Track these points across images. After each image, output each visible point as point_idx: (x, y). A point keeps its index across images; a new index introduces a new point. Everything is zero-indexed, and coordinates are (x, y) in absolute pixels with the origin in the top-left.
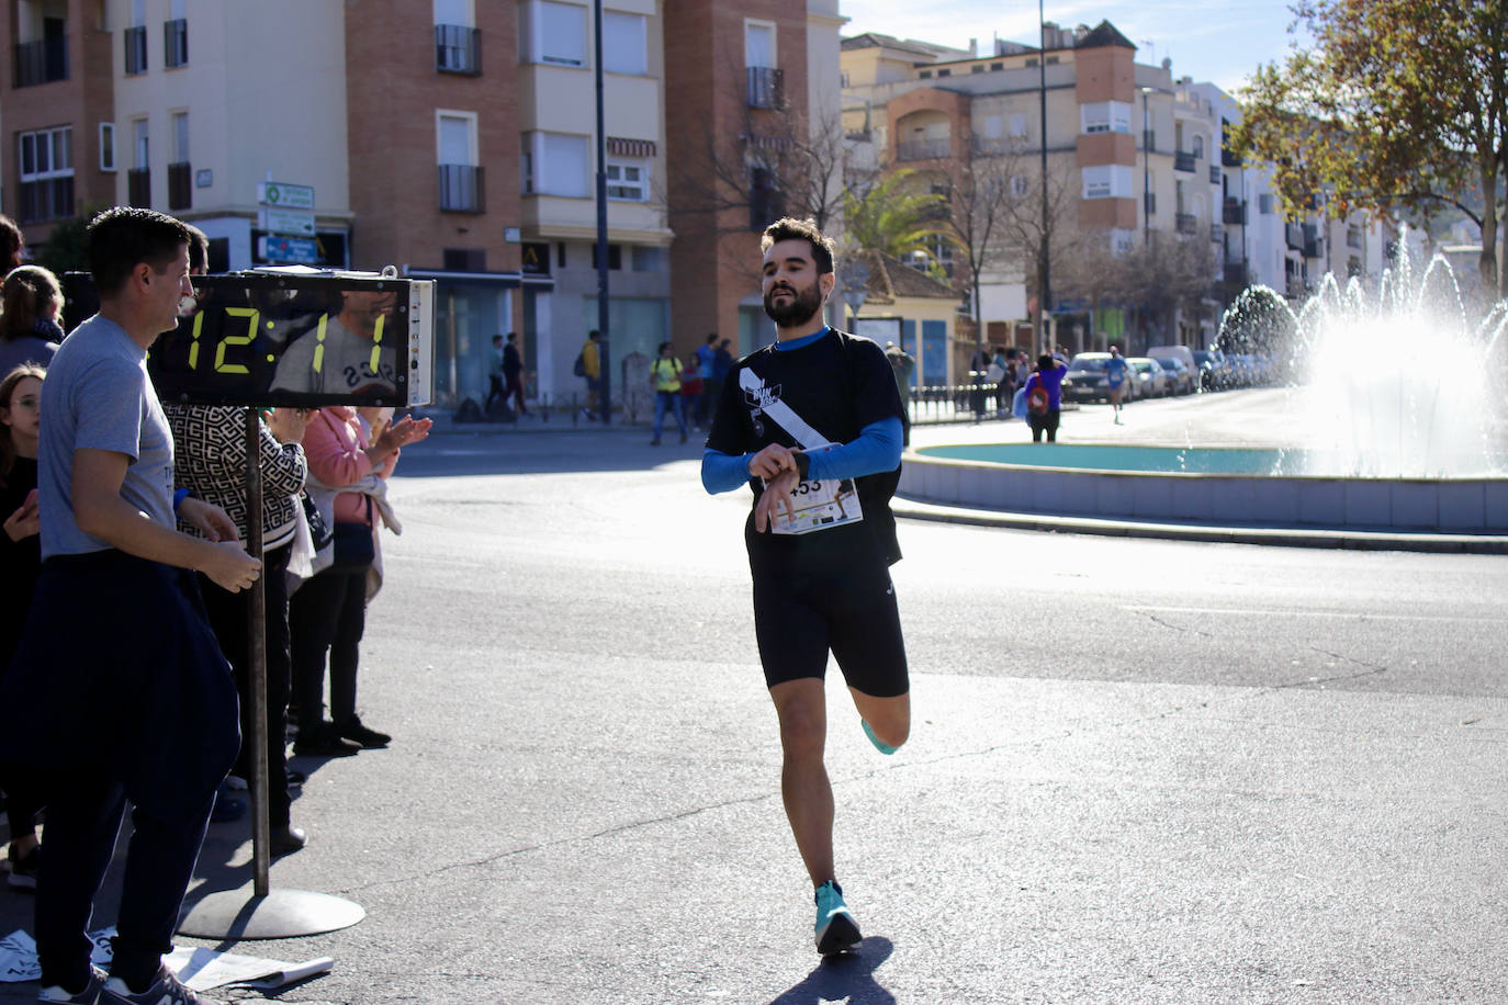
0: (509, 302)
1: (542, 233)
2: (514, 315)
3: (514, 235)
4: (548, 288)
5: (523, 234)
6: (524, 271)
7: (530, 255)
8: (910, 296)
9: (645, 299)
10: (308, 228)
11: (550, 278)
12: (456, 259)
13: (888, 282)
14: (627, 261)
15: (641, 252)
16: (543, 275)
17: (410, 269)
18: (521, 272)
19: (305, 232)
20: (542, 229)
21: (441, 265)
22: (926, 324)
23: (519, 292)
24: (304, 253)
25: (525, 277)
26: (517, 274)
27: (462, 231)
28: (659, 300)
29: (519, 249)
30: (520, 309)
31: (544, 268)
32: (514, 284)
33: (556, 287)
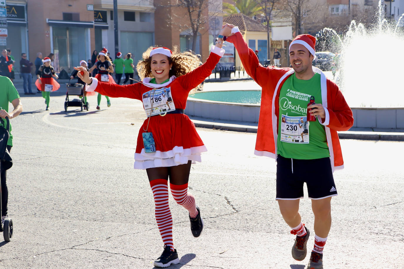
0: (89, 33)
1: (103, 7)
2: (91, 37)
3: (91, 8)
4: (106, 28)
5: (94, 7)
6: (95, 21)
7: (99, 15)
8: (253, 31)
9: (145, 32)
10: (3, 3)
11: (107, 24)
12: (68, 16)
13: (245, 25)
14: (137, 18)
15: (143, 14)
16: (105, 23)
17: (49, 20)
18: (94, 22)
19: (2, 5)
20: (102, 5)
21: (62, 18)
22: (259, 41)
23: (93, 29)
24: (2, 13)
25: (95, 24)
26: (92, 22)
27: (70, 6)
28: (151, 33)
29: (93, 13)
30: (94, 36)
31: (105, 20)
32: (91, 26)
33: (109, 28)
